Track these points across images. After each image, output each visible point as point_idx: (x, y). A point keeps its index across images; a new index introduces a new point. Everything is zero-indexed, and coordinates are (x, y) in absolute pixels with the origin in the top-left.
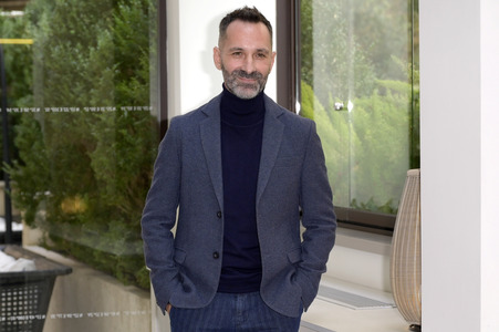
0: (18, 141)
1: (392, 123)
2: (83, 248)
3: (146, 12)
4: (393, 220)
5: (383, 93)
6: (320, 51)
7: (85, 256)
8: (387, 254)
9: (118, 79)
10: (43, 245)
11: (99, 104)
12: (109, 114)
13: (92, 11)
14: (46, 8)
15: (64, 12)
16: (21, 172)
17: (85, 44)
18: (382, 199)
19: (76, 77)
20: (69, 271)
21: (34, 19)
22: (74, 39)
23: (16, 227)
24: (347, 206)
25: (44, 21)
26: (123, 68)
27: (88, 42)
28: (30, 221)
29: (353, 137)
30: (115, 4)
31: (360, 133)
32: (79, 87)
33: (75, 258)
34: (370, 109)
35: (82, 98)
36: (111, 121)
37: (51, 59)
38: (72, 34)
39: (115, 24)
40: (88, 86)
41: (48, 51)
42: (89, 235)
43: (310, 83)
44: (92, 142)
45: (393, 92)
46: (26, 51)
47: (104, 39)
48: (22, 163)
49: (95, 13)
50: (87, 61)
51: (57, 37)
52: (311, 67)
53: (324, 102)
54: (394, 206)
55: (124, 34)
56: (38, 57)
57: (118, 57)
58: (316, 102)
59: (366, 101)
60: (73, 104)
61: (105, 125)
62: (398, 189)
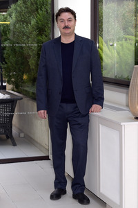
0: (5, 55)
1: (129, 50)
2: (26, 91)
3: (47, 13)
4: (129, 82)
5: (126, 40)
6: (105, 26)
7: (26, 94)
8: (127, 94)
9: (38, 35)
10: (13, 90)
11: (32, 43)
12: (35, 47)
13: (29, 12)
14: (14, 11)
15: (20, 13)
16: (6, 66)
17: (27, 23)
18: (125, 75)
19: (24, 34)
20: (22, 99)
21: (10, 16)
22: (23, 22)
23: (4, 84)
24: (114, 78)
25: (13, 15)
26: (39, 31)
27: (28, 23)
28: (9, 82)
29: (116, 55)
30: (37, 10)
31: (118, 53)
32: (25, 38)
33: (23, 94)
34: (122, 45)
35: (26, 41)
36: (35, 49)
37: (16, 28)
38: (23, 20)
39: (37, 17)
40: (28, 37)
41: (15, 26)
42: (28, 87)
43: (102, 37)
44: (29, 56)
45: (130, 40)
46: (8, 26)
47: (33, 22)
48: (6, 63)
49: (31, 13)
50: (28, 29)
51: (18, 21)
52: (102, 31)
53: (106, 43)
54: (130, 77)
55: (40, 20)
56: (12, 28)
57: (38, 28)
58: (104, 43)
59: (120, 42)
60: (23, 43)
61: (33, 50)
62: (131, 72)
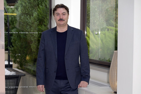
0: (12, 40)
1: (110, 38)
2: (28, 69)
3: (46, 7)
5: (108, 30)
6: (92, 19)
7: (28, 71)
8: (108, 73)
9: (38, 25)
10: (18, 68)
11: (33, 32)
12: (36, 34)
14: (20, 6)
15: (25, 7)
16: (13, 49)
17: (30, 16)
18: (107, 58)
19: (27, 24)
20: (25, 75)
21: (17, 9)
22: (27, 14)
23: (11, 63)
24: (98, 60)
25: (20, 9)
26: (40, 22)
28: (15, 62)
29: (100, 42)
30: (38, 5)
31: (102, 41)
32: (28, 27)
33: (26, 72)
34: (105, 34)
35: (29, 30)
36: (36, 36)
37: (21, 19)
39: (38, 10)
40: (31, 27)
41: (20, 17)
43: (89, 27)
44: (31, 41)
45: (111, 30)
46: (15, 17)
47: (35, 14)
48: (13, 46)
49: (33, 7)
50: (30, 20)
51: (23, 14)
52: (89, 23)
53: (93, 32)
54: (110, 60)
55: (40, 13)
56: (18, 19)
57: (39, 19)
58: (91, 32)
59: (103, 32)
60: (27, 31)
